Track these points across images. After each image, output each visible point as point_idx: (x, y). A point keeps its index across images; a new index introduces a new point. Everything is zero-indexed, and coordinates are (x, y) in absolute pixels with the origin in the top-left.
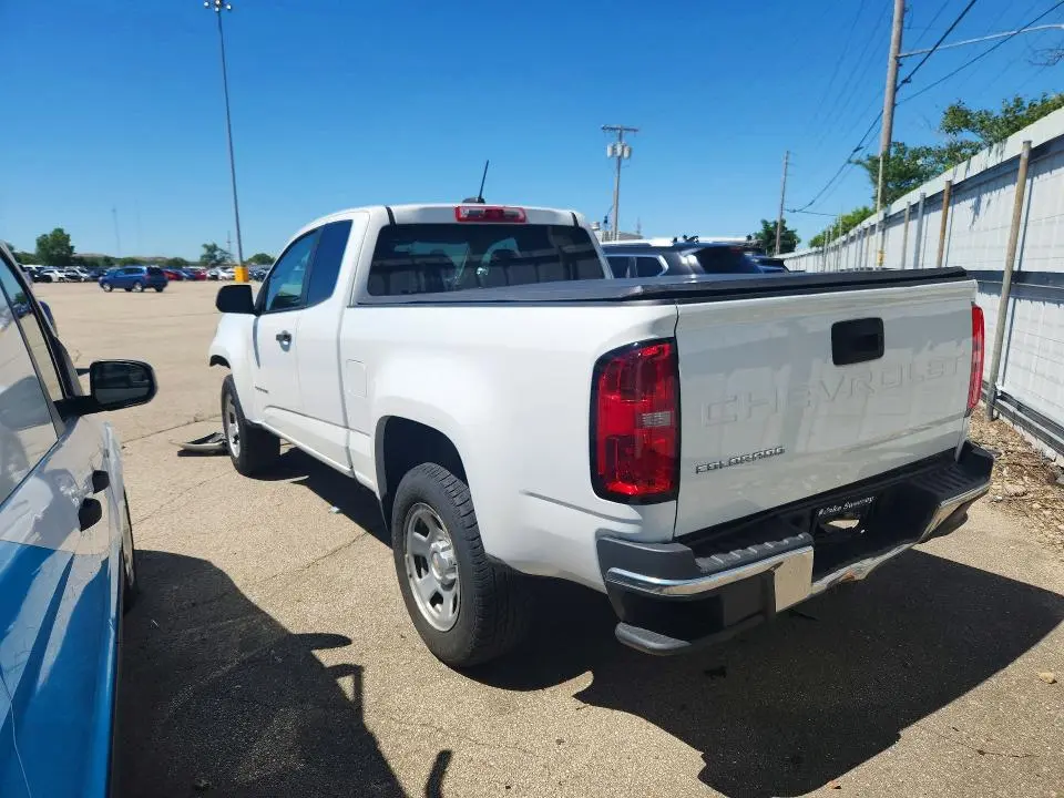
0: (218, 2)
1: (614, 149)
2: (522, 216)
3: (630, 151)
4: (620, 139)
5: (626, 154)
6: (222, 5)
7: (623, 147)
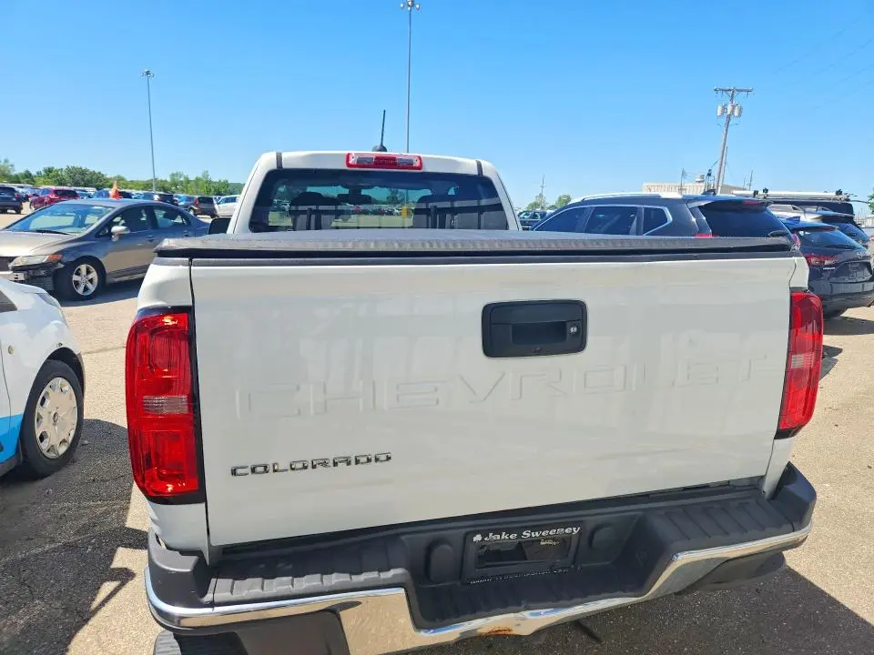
0: (410, 3)
1: (724, 108)
2: (417, 164)
3: (741, 110)
4: (732, 100)
5: (736, 113)
6: (413, 5)
7: (734, 107)
